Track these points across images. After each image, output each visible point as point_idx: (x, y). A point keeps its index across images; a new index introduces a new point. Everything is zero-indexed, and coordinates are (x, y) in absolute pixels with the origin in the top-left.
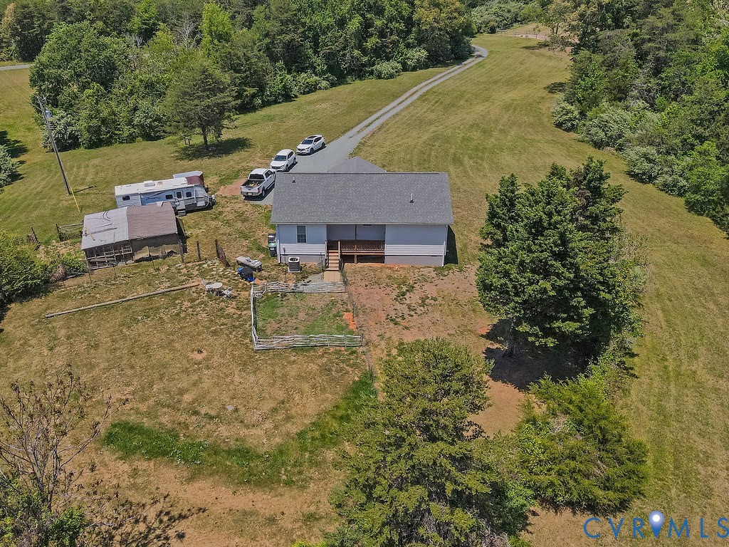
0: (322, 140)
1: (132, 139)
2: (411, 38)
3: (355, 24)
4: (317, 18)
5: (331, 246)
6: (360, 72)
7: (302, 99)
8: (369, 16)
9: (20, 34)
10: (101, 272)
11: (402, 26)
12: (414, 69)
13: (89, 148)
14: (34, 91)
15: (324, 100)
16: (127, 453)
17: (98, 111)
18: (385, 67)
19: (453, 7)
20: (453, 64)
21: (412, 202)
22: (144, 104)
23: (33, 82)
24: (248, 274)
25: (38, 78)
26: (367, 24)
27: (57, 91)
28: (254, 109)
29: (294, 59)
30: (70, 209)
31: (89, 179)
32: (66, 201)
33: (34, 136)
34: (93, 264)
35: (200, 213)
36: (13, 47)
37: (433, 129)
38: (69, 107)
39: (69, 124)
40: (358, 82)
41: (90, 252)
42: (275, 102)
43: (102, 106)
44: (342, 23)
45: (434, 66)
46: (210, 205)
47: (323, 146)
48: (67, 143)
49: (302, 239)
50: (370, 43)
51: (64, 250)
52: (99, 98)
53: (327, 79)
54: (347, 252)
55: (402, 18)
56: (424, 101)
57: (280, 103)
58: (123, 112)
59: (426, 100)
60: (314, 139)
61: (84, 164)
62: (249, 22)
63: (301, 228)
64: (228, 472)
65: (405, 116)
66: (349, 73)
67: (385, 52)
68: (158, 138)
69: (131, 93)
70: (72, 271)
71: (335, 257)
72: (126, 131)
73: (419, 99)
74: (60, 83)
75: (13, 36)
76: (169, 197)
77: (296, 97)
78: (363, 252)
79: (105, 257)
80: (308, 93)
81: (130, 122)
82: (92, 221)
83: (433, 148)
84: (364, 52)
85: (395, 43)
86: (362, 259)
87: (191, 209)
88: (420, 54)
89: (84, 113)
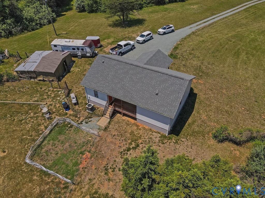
0: (173, 28)
13: (89, 13)
21: (157, 94)
34: (21, 77)
35: (87, 59)
37: (239, 29)
39: (83, 1)
47: (173, 31)
49: (96, 96)
54: (118, 109)
56: (247, 11)
57: (177, 2)
59: (248, 11)
60: (167, 27)
63: (95, 91)
65: (230, 19)
70: (11, 79)
73: (244, 10)
76: (74, 49)
78: (126, 112)
83: (229, 43)
86: (126, 115)
87: (84, 56)
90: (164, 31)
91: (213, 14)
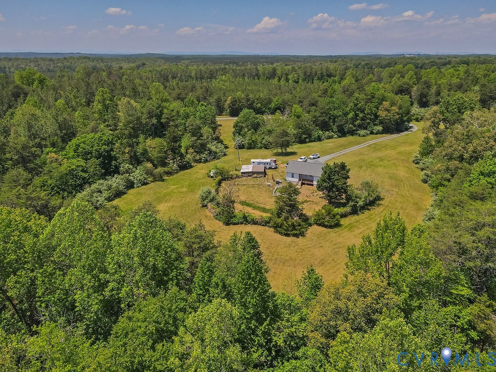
0: (319, 155)
1: (261, 148)
2: (377, 122)
3: (351, 115)
4: (335, 112)
5: (300, 180)
6: (352, 133)
7: (326, 141)
8: (357, 112)
9: (231, 107)
10: (244, 178)
11: (372, 117)
12: (377, 134)
14: (234, 130)
15: (332, 142)
16: (243, 205)
17: (252, 138)
18: (362, 132)
19: (394, 112)
20: (396, 133)
22: (266, 137)
23: (234, 127)
24: (278, 183)
25: (236, 126)
26: (357, 115)
27: (241, 130)
28: (306, 142)
29: (325, 126)
30: (239, 164)
31: (245, 158)
32: (238, 162)
33: (232, 144)
34: (243, 176)
35: (272, 170)
36: (228, 111)
38: (243, 136)
39: (242, 141)
40: (351, 136)
41: (242, 173)
42: (314, 141)
43: (253, 137)
44: (346, 114)
45: (386, 133)
46: (276, 168)
47: (319, 157)
48: (241, 147)
49: (293, 177)
50: (358, 122)
51: (237, 173)
52: (253, 133)
53: (337, 135)
54: (303, 182)
55: (373, 114)
56: (369, 147)
58: (259, 139)
60: (315, 155)
61: (245, 153)
62: (309, 112)
63: (293, 174)
64: (260, 210)
66: (348, 133)
67: (363, 126)
68: (268, 149)
69: (263, 133)
70: (238, 177)
71: (300, 182)
72: (260, 145)
74: (242, 128)
75: (229, 108)
76: (265, 164)
77: (323, 140)
78: (309, 183)
79: (246, 175)
80: (329, 139)
81: (261, 143)
82: (244, 167)
84: (355, 126)
85: (369, 123)
86: (308, 184)
87: (270, 168)
88: (380, 128)
89: (248, 138)
90: (314, 157)
91: (345, 149)
